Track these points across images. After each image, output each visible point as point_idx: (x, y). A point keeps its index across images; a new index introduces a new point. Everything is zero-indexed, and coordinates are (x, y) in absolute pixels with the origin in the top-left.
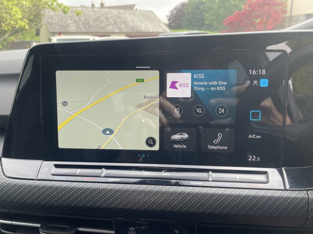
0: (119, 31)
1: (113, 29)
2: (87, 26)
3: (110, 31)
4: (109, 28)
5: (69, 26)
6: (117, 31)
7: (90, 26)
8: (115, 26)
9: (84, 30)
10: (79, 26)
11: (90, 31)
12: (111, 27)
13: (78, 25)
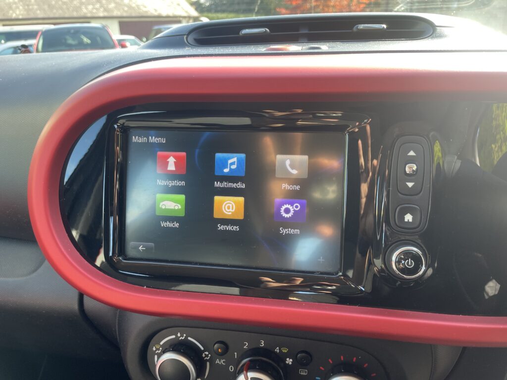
0: (106, 14)
1: (95, 11)
2: (46, 7)
3: (89, 15)
4: (87, 9)
5: (10, 8)
6: (101, 15)
7: (51, 7)
8: (98, 6)
9: (40, 14)
10: (31, 7)
11: (52, 15)
12: (90, 7)
13: (28, 5)
